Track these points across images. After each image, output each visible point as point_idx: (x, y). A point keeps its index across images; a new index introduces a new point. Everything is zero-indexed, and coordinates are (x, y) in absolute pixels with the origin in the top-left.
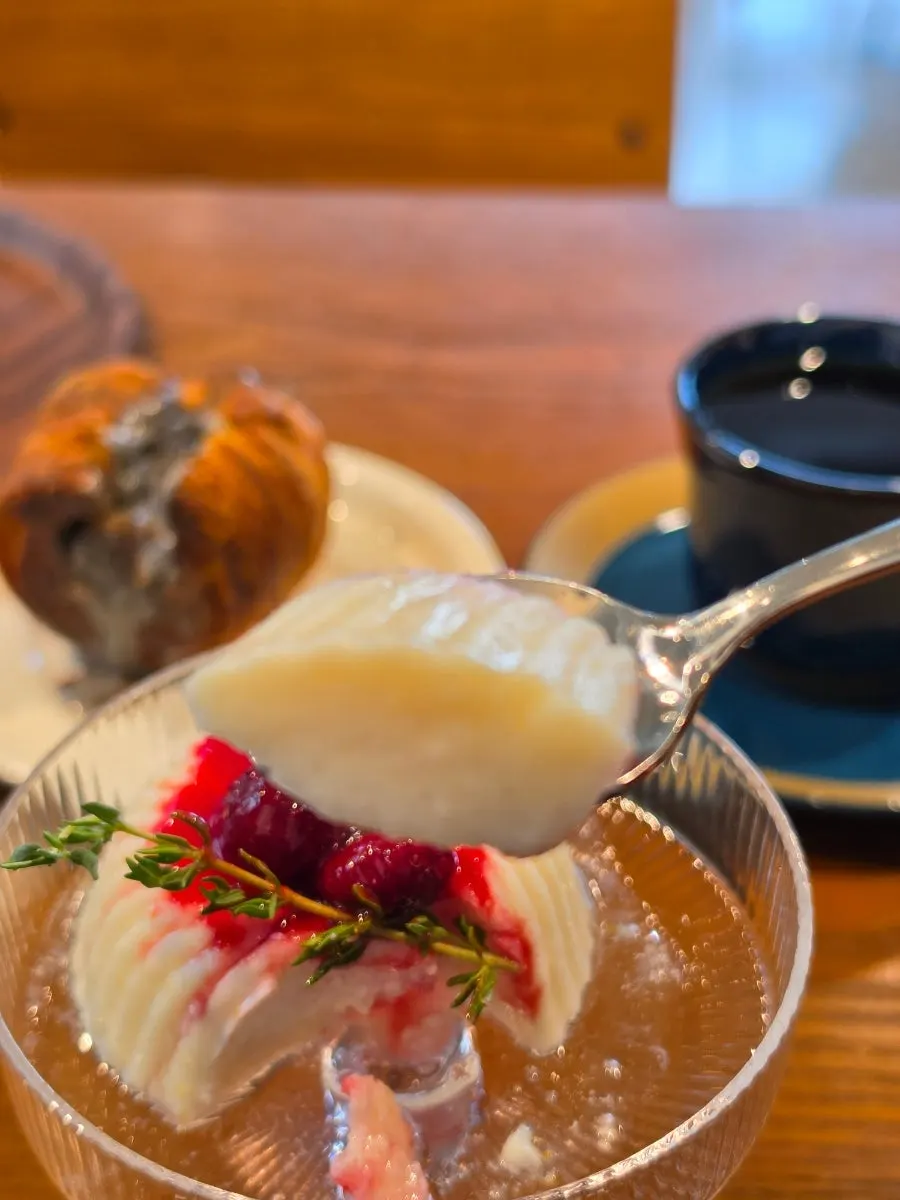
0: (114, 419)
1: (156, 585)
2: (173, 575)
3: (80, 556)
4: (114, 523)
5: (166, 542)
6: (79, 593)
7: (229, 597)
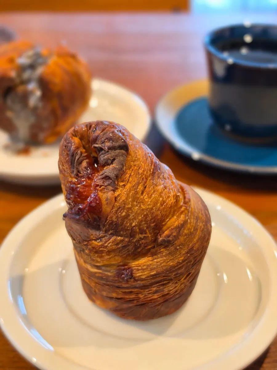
0: (20, 56)
1: (35, 109)
2: (40, 105)
3: (9, 102)
4: (20, 89)
5: (38, 93)
6: (9, 114)
7: (59, 112)
